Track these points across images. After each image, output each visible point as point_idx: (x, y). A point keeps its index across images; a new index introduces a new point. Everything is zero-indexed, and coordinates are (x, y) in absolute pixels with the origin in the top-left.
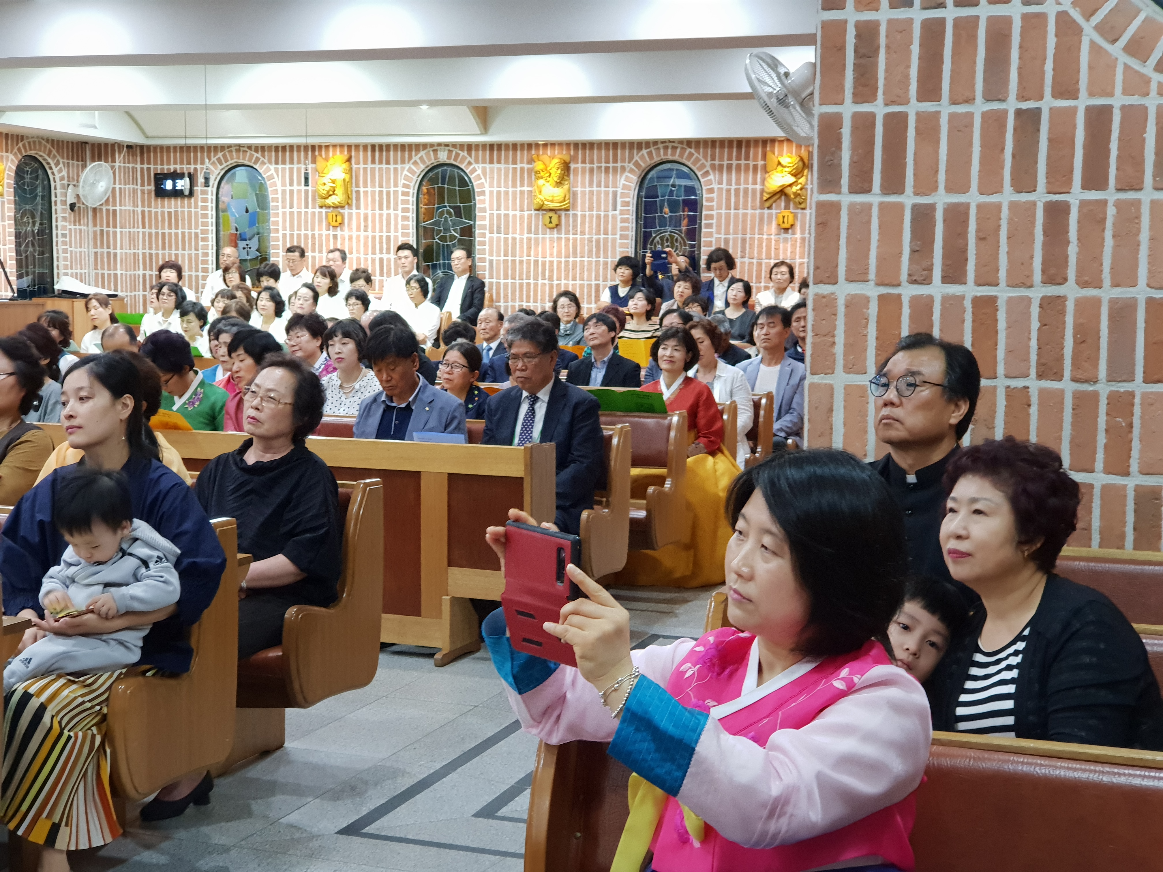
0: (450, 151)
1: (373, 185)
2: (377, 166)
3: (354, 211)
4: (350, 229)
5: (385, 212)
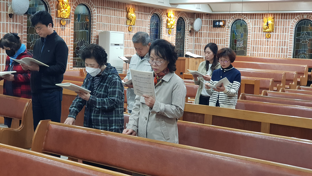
0: (308, 15)
1: (281, 25)
2: (283, 20)
3: (274, 33)
4: (273, 39)
5: (284, 34)
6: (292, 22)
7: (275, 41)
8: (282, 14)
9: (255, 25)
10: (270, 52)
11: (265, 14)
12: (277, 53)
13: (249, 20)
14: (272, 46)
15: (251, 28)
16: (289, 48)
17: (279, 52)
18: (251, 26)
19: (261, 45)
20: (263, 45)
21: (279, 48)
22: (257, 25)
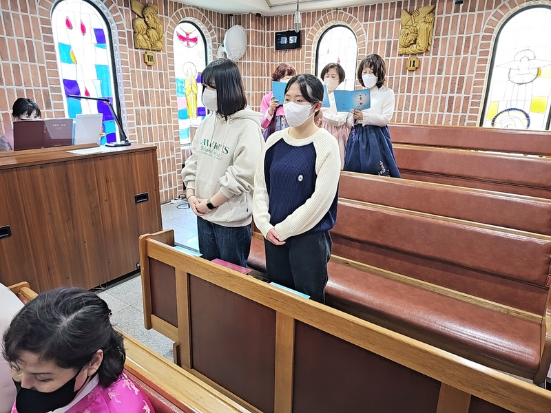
2: (460, 14)
3: (431, 56)
6: (491, 17)
7: (432, 79)
9: (377, 37)
12: (435, 110)
13: (362, 24)
14: (423, 92)
16: (474, 97)
18: (367, 41)
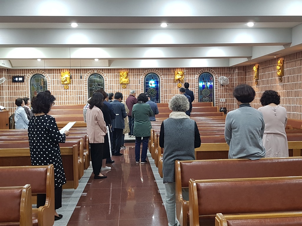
0: (97, 71)
1: (77, 79)
4: (71, 89)
5: (80, 85)
6: (86, 76)
7: (73, 91)
8: (77, 69)
9: (53, 79)
10: (69, 100)
11: (61, 69)
12: (75, 100)
13: (48, 74)
14: (71, 95)
15: (50, 82)
16: (85, 96)
17: (77, 100)
18: (50, 80)
19: (60, 95)
20: (62, 95)
21: (77, 97)
22: (56, 79)
